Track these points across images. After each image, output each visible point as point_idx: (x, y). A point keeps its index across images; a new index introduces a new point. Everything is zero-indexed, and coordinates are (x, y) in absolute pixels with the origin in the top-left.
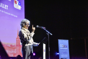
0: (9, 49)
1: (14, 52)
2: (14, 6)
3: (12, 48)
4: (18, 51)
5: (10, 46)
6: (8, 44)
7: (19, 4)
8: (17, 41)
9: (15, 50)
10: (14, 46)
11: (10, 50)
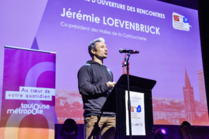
0: (169, 109)
1: (180, 116)
2: (174, 26)
3: (174, 108)
4: (190, 113)
5: (168, 104)
6: (164, 100)
7: (184, 21)
8: (184, 92)
9: (184, 111)
10: (179, 104)
11: (170, 112)
